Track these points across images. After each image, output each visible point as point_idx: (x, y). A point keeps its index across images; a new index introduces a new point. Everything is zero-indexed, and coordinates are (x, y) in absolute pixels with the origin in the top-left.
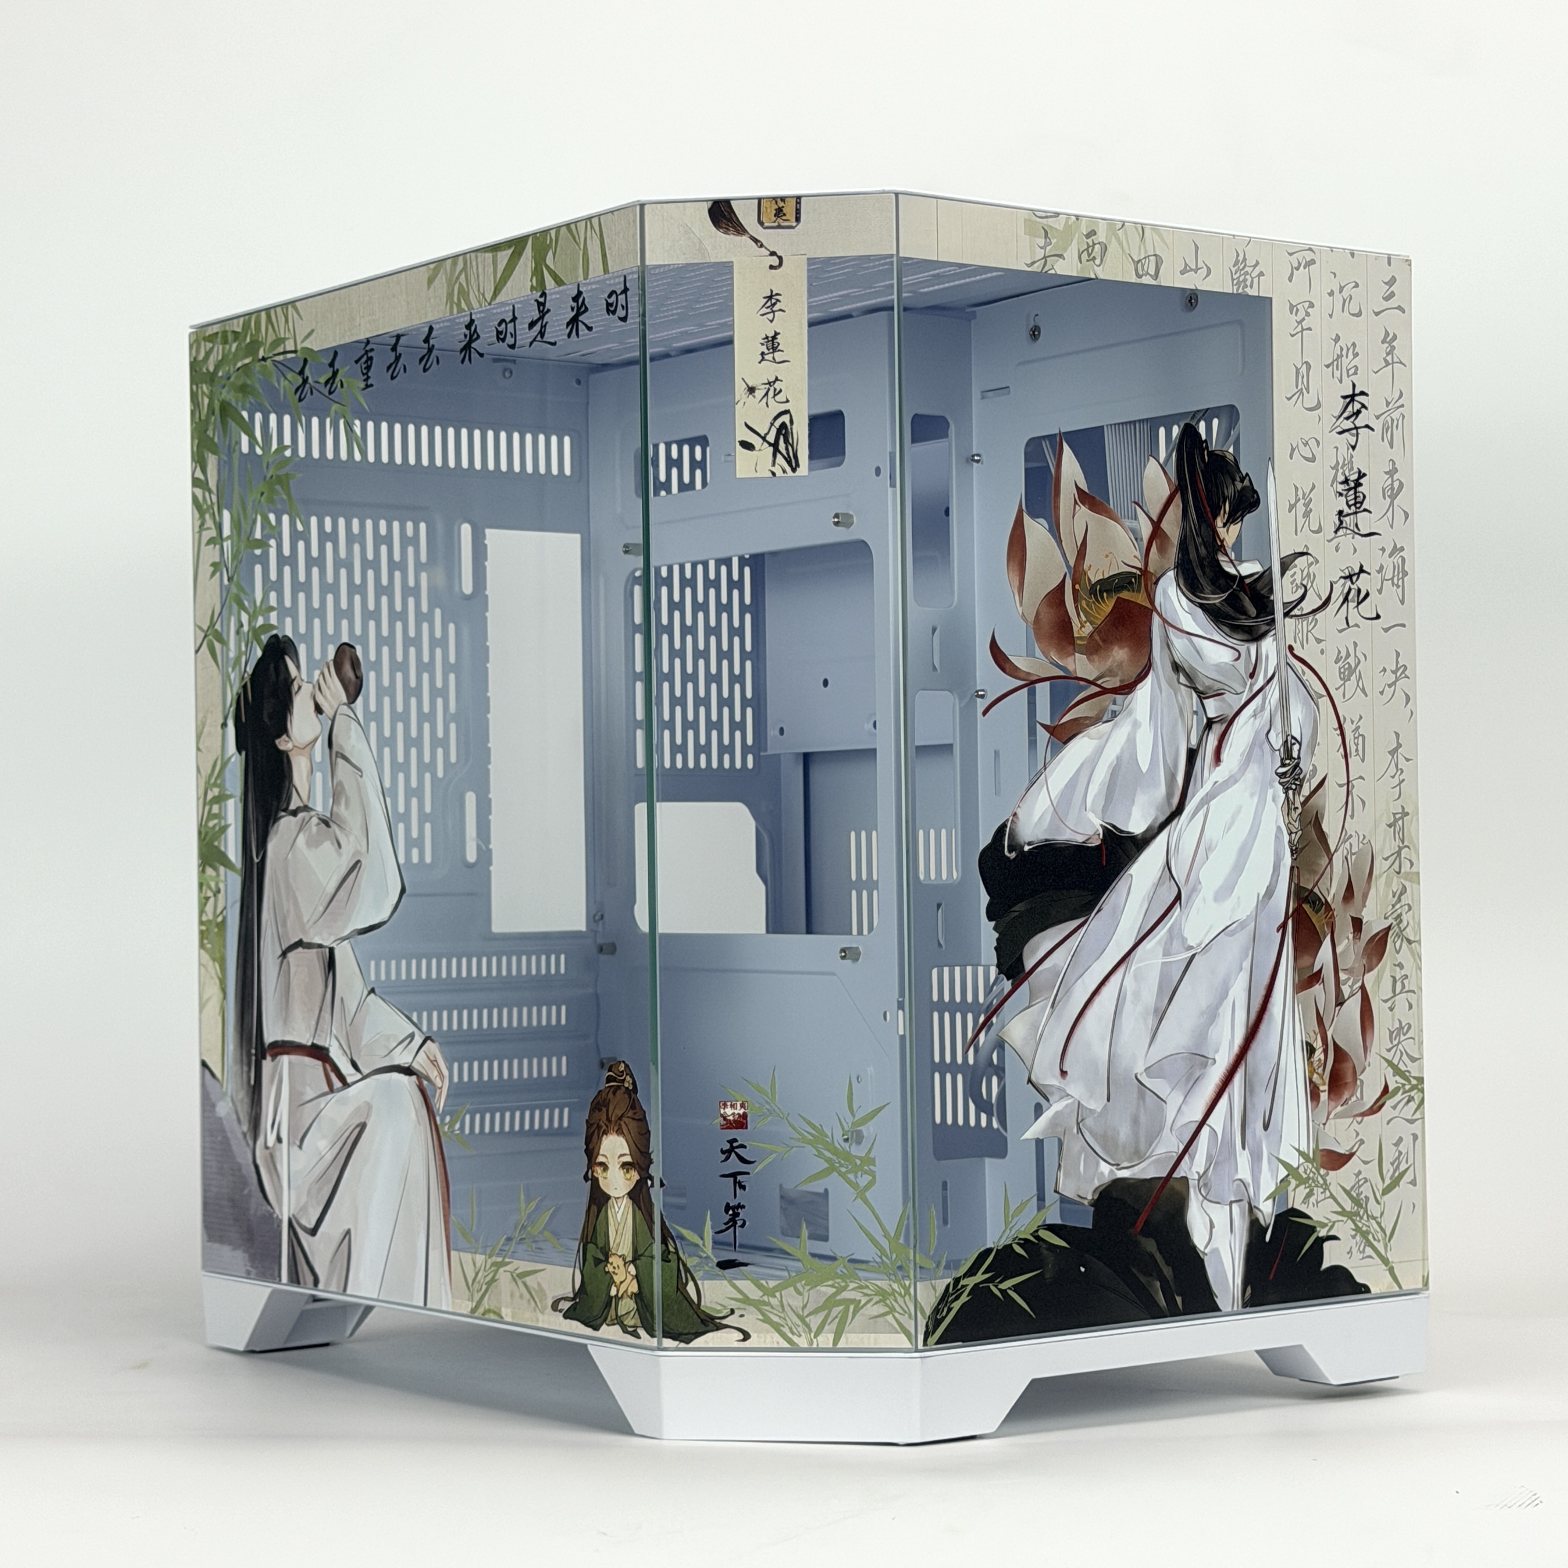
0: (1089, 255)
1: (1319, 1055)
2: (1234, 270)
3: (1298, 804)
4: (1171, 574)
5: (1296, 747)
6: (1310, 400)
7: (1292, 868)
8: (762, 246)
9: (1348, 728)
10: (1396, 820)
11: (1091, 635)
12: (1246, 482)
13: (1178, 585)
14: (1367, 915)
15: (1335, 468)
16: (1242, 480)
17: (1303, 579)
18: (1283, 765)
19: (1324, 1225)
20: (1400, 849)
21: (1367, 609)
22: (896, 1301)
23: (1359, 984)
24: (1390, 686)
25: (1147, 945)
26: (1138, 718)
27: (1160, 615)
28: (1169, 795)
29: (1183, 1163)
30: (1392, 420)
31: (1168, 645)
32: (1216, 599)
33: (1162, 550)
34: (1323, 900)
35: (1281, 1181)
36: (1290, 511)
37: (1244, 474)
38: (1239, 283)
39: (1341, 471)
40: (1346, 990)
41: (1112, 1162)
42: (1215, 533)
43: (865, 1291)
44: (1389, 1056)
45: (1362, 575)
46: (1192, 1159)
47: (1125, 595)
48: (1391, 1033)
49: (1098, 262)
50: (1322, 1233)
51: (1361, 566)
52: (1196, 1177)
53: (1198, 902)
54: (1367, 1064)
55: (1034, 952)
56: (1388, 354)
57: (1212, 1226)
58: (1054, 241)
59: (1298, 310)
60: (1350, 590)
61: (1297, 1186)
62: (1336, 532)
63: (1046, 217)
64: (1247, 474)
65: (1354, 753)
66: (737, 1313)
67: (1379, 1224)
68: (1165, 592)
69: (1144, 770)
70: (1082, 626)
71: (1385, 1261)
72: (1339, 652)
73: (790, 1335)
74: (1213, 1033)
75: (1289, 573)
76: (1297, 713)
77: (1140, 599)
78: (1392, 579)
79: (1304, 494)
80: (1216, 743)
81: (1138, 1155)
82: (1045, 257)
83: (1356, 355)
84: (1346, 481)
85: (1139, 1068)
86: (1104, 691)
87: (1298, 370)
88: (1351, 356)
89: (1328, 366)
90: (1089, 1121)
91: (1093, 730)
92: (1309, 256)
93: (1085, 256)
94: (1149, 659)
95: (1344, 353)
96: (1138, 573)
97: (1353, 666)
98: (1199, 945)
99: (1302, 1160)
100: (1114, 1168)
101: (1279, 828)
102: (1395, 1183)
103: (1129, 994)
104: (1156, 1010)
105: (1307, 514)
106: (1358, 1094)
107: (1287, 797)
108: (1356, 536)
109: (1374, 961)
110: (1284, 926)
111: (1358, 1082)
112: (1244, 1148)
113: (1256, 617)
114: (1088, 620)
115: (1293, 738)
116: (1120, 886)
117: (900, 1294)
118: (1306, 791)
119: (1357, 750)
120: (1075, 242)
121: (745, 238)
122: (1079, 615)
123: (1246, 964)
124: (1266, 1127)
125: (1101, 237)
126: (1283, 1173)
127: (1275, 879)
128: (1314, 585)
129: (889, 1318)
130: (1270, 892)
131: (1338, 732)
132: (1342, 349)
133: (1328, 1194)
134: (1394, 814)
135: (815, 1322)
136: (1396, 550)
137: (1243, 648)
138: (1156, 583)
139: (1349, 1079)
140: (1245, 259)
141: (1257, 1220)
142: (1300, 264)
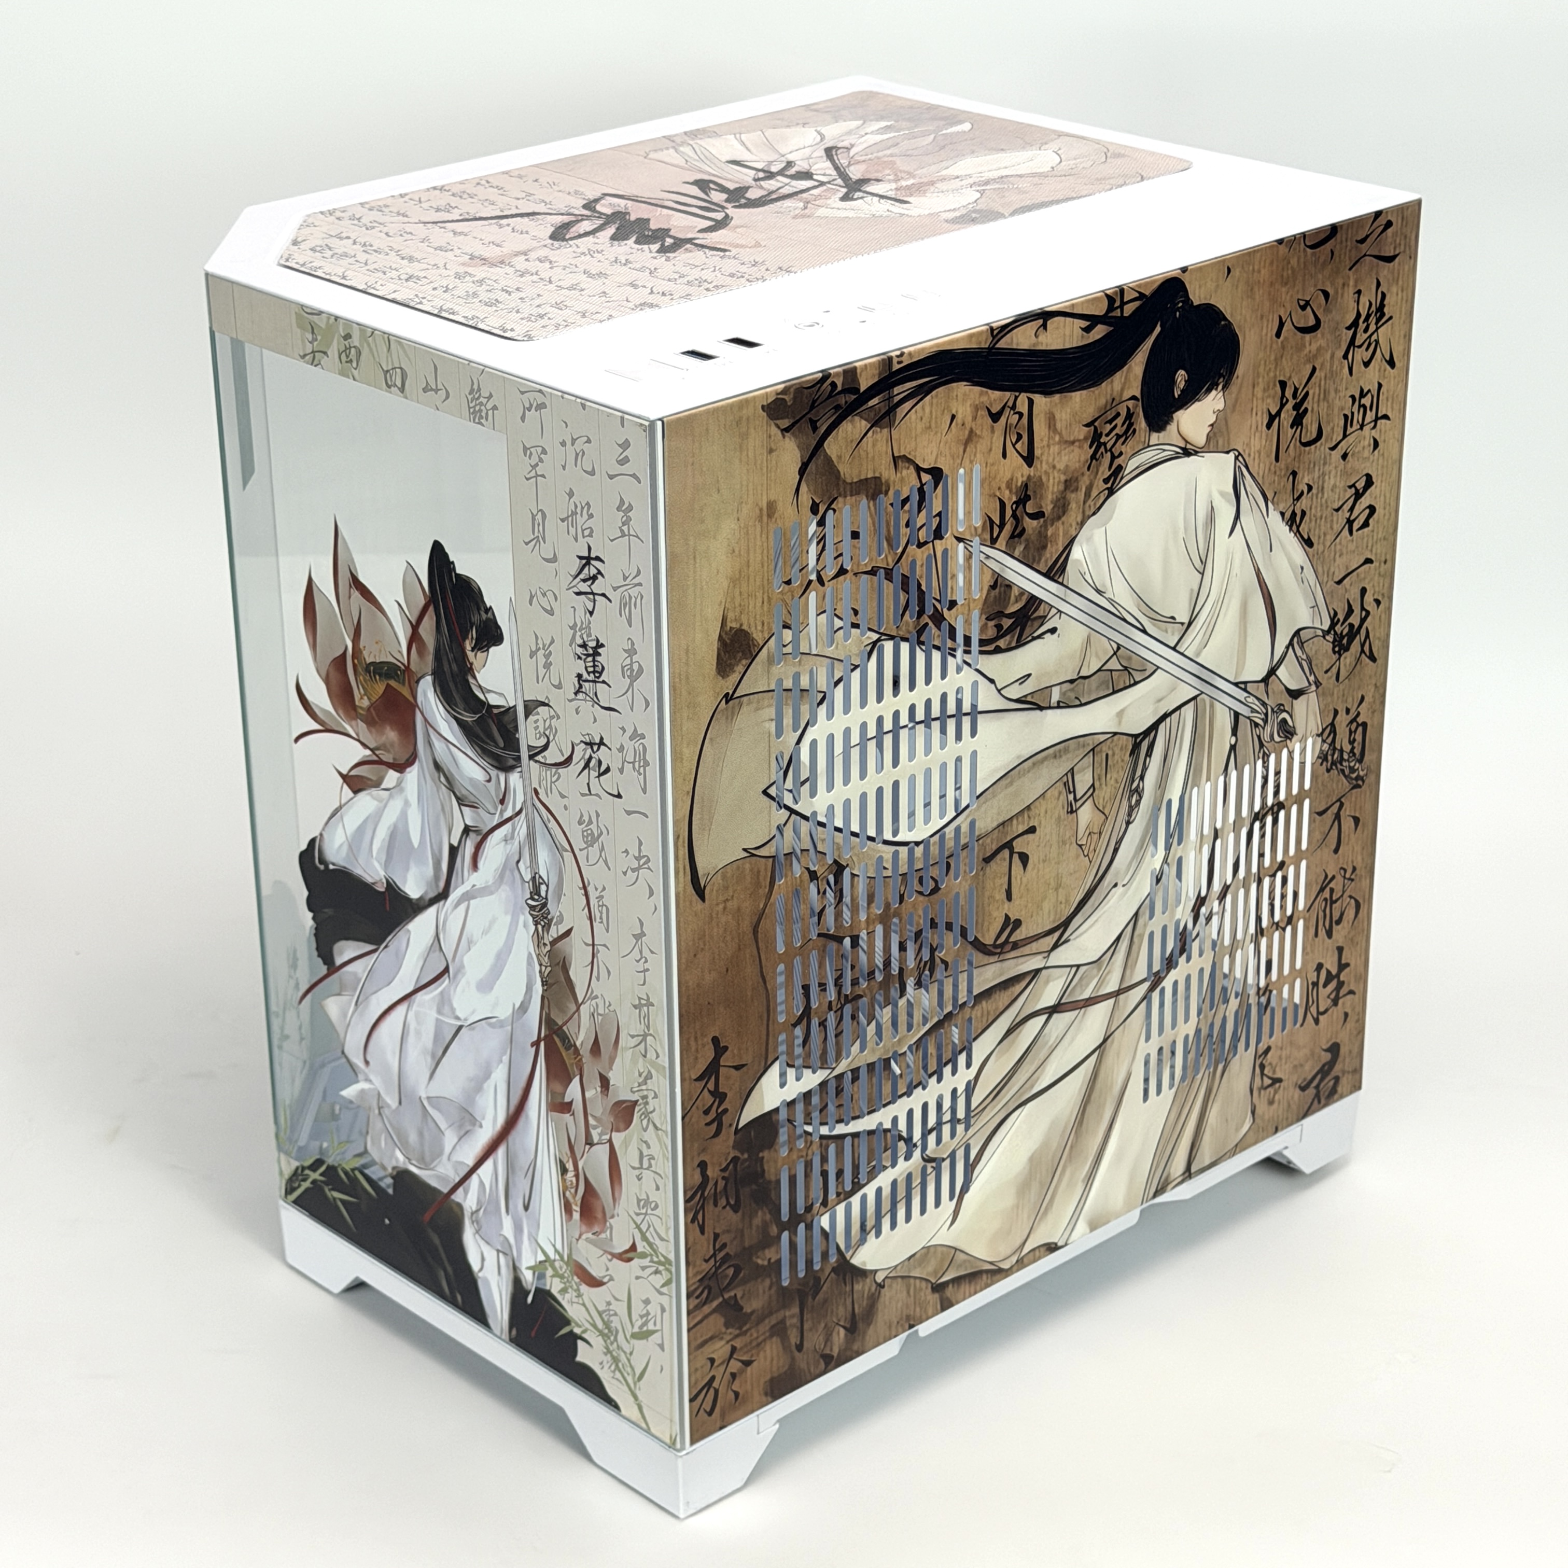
0: (347, 357)
1: (571, 1177)
2: (470, 397)
3: (546, 941)
4: (429, 679)
5: (543, 888)
6: (546, 551)
7: (543, 997)
9: (592, 891)
10: (641, 1005)
11: (369, 709)
12: (490, 614)
13: (435, 691)
15: (574, 629)
16: (486, 612)
17: (545, 729)
18: (532, 898)
19: (578, 1325)
20: (645, 1033)
21: (609, 783)
23: (608, 1137)
24: (633, 870)
25: (424, 996)
26: (408, 798)
27: (422, 714)
28: (436, 877)
30: (630, 597)
31: (430, 743)
32: (469, 718)
33: (420, 655)
34: (572, 1041)
35: (540, 1263)
36: (531, 658)
37: (488, 606)
38: (475, 412)
39: (579, 634)
40: (595, 1135)
41: (405, 1154)
42: (464, 655)
44: (638, 1220)
45: (603, 748)
46: (466, 1193)
47: (393, 683)
48: (639, 1200)
49: (354, 365)
50: (576, 1330)
51: (602, 739)
52: (470, 1210)
53: (463, 982)
54: (616, 1212)
55: (340, 953)
56: (624, 524)
57: (483, 1258)
58: (319, 338)
59: (531, 453)
60: (590, 758)
61: (553, 1276)
62: (575, 694)
63: (312, 313)
64: (491, 607)
65: (598, 920)
67: (628, 1360)
68: (426, 694)
69: (415, 845)
70: (361, 697)
71: (635, 1395)
72: (582, 816)
74: (479, 1101)
76: (544, 855)
78: (633, 763)
79: (544, 645)
80: (473, 850)
81: (424, 1162)
82: (313, 352)
83: (591, 516)
84: (584, 646)
86: (381, 761)
87: (533, 516)
88: (585, 516)
89: (563, 520)
91: (374, 792)
92: (540, 399)
93: (344, 357)
94: (415, 749)
95: (579, 510)
97: (596, 834)
98: (466, 1020)
99: (557, 1256)
101: (530, 955)
102: (644, 1335)
103: (412, 1028)
104: (433, 1054)
105: (547, 666)
106: (608, 1234)
107: (537, 929)
108: (596, 706)
109: (622, 1124)
110: (536, 1044)
111: (608, 1224)
112: (507, 1213)
113: (504, 749)
114: (366, 695)
115: (540, 877)
116: (402, 936)
119: (601, 918)
120: (335, 342)
122: (358, 687)
124: (526, 1208)
125: (355, 341)
127: (528, 997)
128: (556, 739)
131: (583, 892)
132: (576, 507)
133: (581, 1301)
134: (639, 998)
136: (637, 735)
137: (494, 773)
138: (418, 682)
139: (599, 1215)
140: (479, 389)
141: (520, 1280)
142: (531, 405)
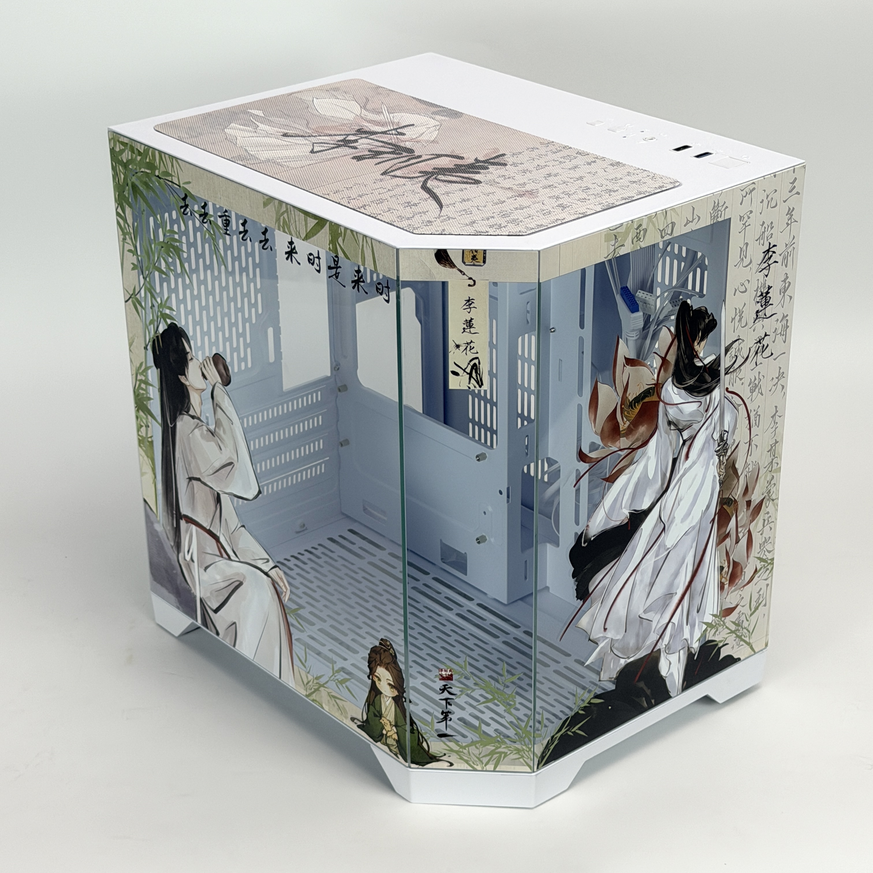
0: (637, 238)
1: (726, 569)
2: (712, 212)
3: (725, 461)
4: (670, 380)
5: (726, 435)
6: (746, 261)
7: (719, 492)
8: (464, 274)
9: (752, 415)
10: (772, 447)
11: (629, 426)
12: (711, 318)
13: (673, 383)
14: (753, 498)
15: (757, 290)
16: (709, 318)
17: (736, 353)
18: (719, 446)
19: (721, 641)
20: (773, 460)
21: (767, 353)
22: (524, 753)
23: (748, 529)
24: (774, 385)
25: (648, 557)
26: (650, 455)
27: (663, 402)
28: (662, 484)
29: (658, 644)
30: (788, 253)
31: (666, 414)
32: (691, 382)
33: (666, 371)
34: (733, 499)
35: (704, 631)
36: (732, 322)
37: (710, 314)
38: (714, 218)
39: (759, 290)
40: (740, 535)
41: (626, 657)
42: (693, 349)
43: (510, 749)
44: (758, 556)
45: (766, 337)
46: (663, 640)
47: (647, 400)
48: (760, 544)
49: (641, 240)
50: (721, 645)
51: (766, 333)
52: (664, 646)
53: (673, 526)
54: (748, 563)
55: (593, 584)
56: (788, 220)
57: (670, 663)
58: (619, 240)
59: (744, 218)
60: (759, 347)
61: (711, 630)
62: (754, 322)
63: (616, 229)
64: (712, 313)
65: (754, 425)
66: (447, 755)
67: (747, 630)
68: (666, 389)
69: (651, 478)
70: (624, 424)
71: (748, 644)
72: (751, 380)
73: (473, 765)
74: (677, 581)
75: (729, 353)
76: (728, 418)
77: (654, 398)
78: (781, 333)
79: (740, 310)
80: (687, 450)
81: (638, 649)
82: (615, 250)
83: (772, 228)
84: (762, 295)
85: (641, 612)
86: (634, 450)
87: (741, 249)
88: (769, 229)
89: (757, 240)
90: (616, 645)
91: (627, 471)
92: (751, 187)
93: (635, 239)
94: (657, 425)
95: (766, 230)
96: (654, 386)
97: (757, 384)
98: (672, 546)
99: (714, 618)
100: (626, 660)
101: (715, 476)
102: (757, 608)
103: (638, 582)
104: (650, 583)
105: (740, 320)
106: (743, 579)
107: (720, 460)
108: (765, 320)
109: (756, 516)
110: (713, 520)
111: (743, 573)
112: (687, 625)
113: (712, 381)
114: (628, 420)
115: (725, 431)
116: (637, 536)
117: (526, 751)
118: (729, 453)
119: (756, 423)
120: (631, 234)
121: (455, 270)
122: (623, 419)
123: (695, 544)
124: (698, 611)
125: (644, 226)
126: (705, 627)
127: (711, 500)
128: (741, 353)
129: (521, 760)
130: (708, 507)
131: (747, 418)
132: (765, 228)
133: (725, 627)
134: (771, 445)
135: (485, 760)
136: (784, 317)
137: (703, 399)
138: (662, 387)
139: (739, 574)
140: (718, 203)
141: (691, 652)
142: (747, 193)
